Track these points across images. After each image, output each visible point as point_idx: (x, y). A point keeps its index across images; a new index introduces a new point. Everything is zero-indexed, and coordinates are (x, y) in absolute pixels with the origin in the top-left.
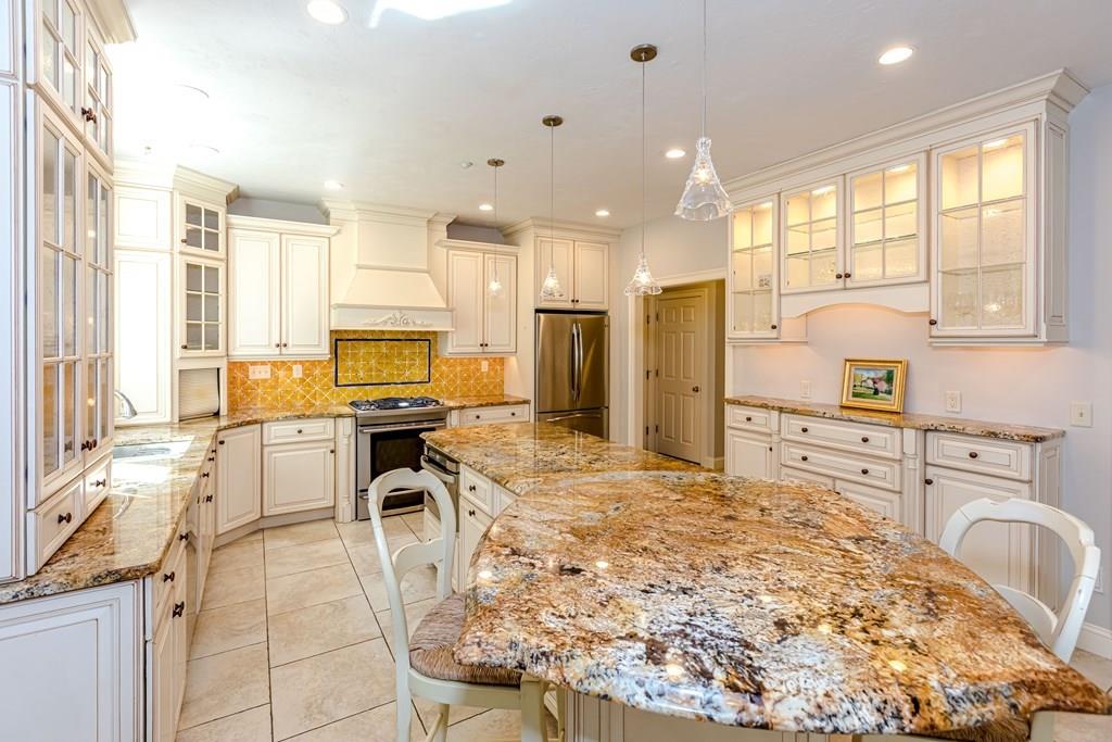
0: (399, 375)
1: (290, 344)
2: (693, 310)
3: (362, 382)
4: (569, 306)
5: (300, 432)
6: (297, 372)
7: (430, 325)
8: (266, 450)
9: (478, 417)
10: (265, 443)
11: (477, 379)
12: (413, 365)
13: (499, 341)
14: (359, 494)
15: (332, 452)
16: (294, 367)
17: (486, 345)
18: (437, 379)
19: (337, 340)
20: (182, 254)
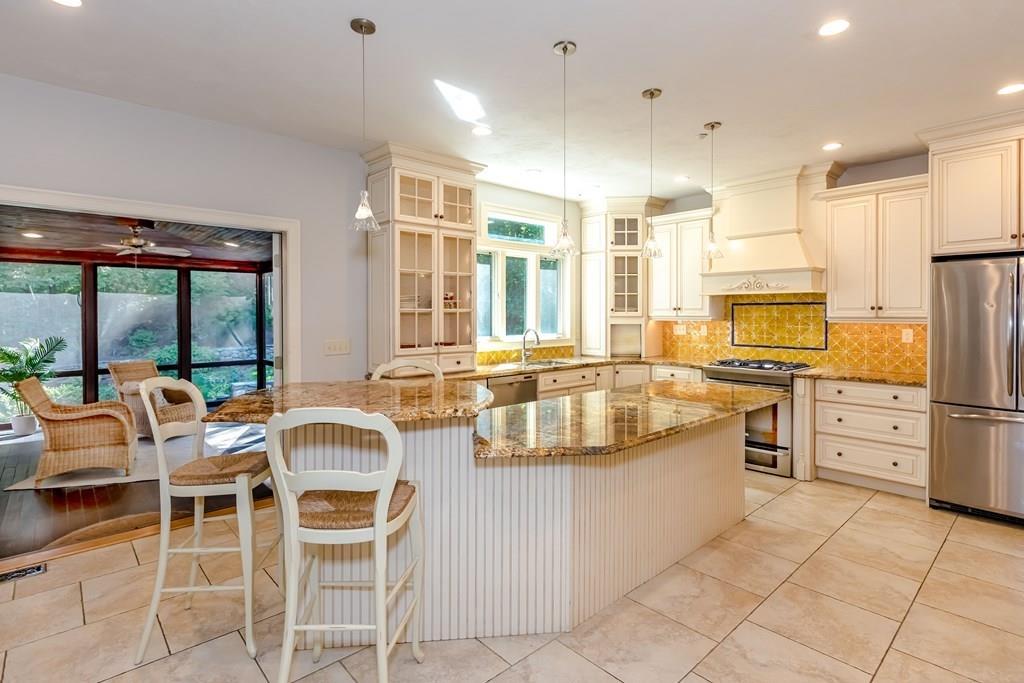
0: (791, 340)
3: (754, 344)
4: (1006, 244)
5: (673, 374)
6: (704, 331)
7: (788, 287)
9: (840, 392)
11: (894, 351)
12: (807, 330)
17: (880, 308)
18: (836, 347)
19: (733, 305)
20: (612, 251)
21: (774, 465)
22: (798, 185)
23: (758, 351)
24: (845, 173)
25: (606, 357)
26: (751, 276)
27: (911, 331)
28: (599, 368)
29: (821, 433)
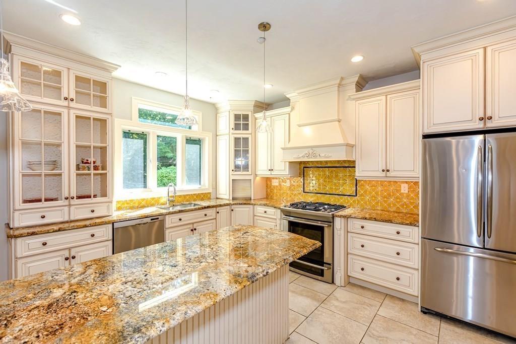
4: (475, 125)
5: (265, 212)
7: (331, 156)
9: (362, 227)
11: (396, 198)
17: (388, 171)
18: (362, 195)
19: (304, 167)
20: (233, 134)
21: (322, 275)
22: (338, 90)
23: (317, 197)
24: (367, 85)
25: (229, 200)
26: (310, 149)
27: (406, 185)
28: (218, 209)
29: (351, 254)
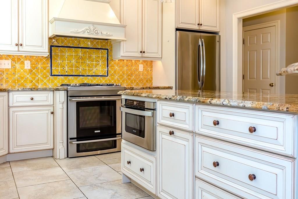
0: (89, 71)
1: (24, 45)
2: (269, 35)
3: (67, 74)
4: (196, 27)
5: (32, 99)
6: (27, 65)
7: (112, 35)
8: (11, 110)
10: (11, 105)
11: (136, 75)
12: (98, 64)
13: (152, 51)
14: (69, 141)
15: (52, 113)
16: (26, 62)
17: (144, 52)
18: (112, 75)
19: (51, 46)
27: (142, 65)
